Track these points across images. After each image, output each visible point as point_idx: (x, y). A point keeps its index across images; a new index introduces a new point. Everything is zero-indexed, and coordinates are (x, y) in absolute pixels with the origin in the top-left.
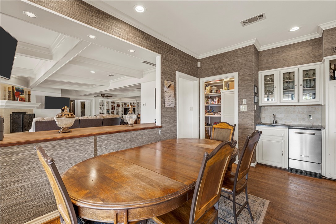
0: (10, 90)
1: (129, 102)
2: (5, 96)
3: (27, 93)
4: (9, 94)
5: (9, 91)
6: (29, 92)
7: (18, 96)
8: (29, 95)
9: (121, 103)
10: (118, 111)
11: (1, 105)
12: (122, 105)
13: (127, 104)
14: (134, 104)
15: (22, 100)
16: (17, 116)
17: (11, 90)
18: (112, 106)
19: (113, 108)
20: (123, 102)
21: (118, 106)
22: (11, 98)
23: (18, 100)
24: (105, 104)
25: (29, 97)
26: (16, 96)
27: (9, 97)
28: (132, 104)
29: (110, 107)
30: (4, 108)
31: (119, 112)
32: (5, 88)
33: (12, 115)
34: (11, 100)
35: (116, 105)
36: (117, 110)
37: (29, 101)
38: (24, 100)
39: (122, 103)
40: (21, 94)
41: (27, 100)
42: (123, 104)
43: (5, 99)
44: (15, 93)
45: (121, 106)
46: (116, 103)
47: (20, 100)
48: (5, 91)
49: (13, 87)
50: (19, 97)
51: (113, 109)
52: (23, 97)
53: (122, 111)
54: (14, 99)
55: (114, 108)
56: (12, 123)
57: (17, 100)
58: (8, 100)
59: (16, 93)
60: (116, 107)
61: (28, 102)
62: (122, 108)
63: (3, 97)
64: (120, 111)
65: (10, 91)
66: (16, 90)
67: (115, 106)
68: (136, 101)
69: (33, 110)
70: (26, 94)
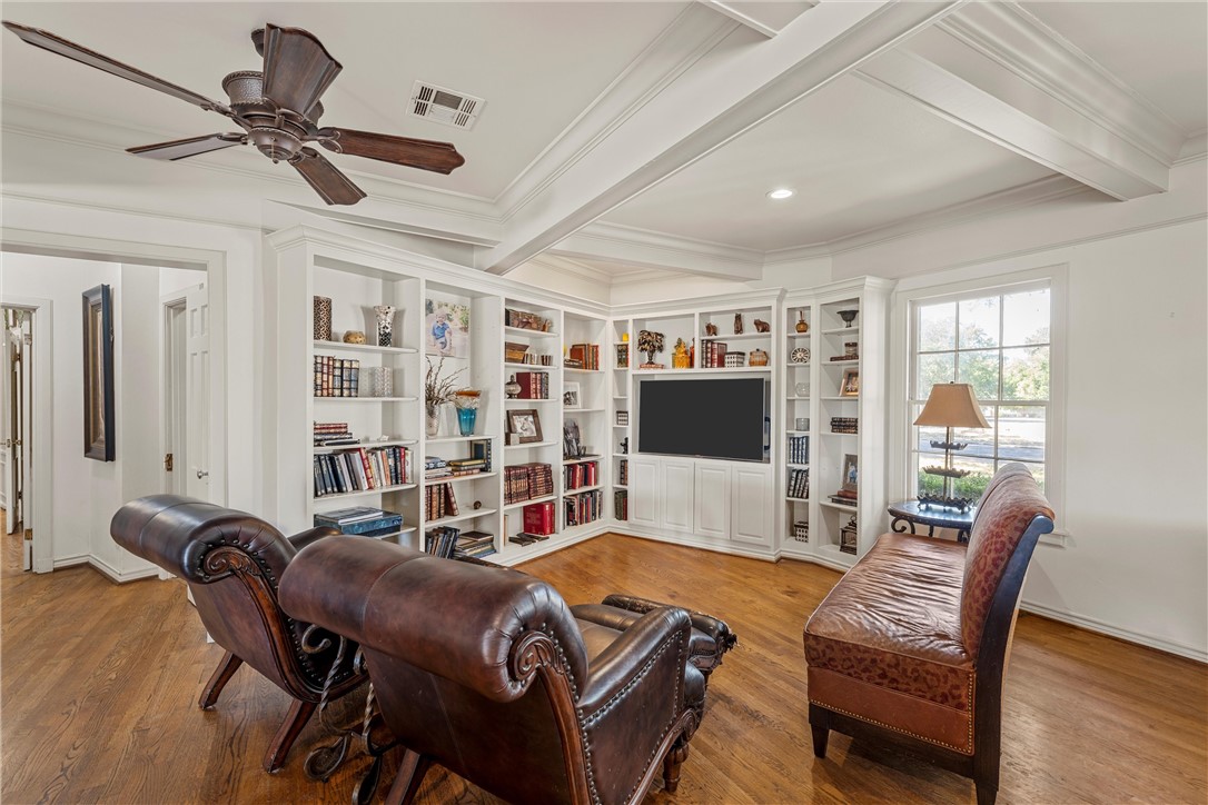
1: (697, 311)
9: (610, 327)
10: (586, 415)
12: (622, 353)
14: (750, 329)
18: (514, 351)
19: (524, 385)
20: (630, 318)
21: (582, 356)
24: (417, 329)
28: (726, 331)
29: (497, 374)
31: (595, 425)
35: (557, 344)
36: (568, 398)
39: (620, 326)
42: (632, 341)
45: (607, 358)
46: (559, 325)
51: (525, 394)
53: (621, 413)
55: (544, 379)
60: (557, 375)
62: (620, 378)
64: (596, 406)
67: (546, 360)
68: (780, 299)
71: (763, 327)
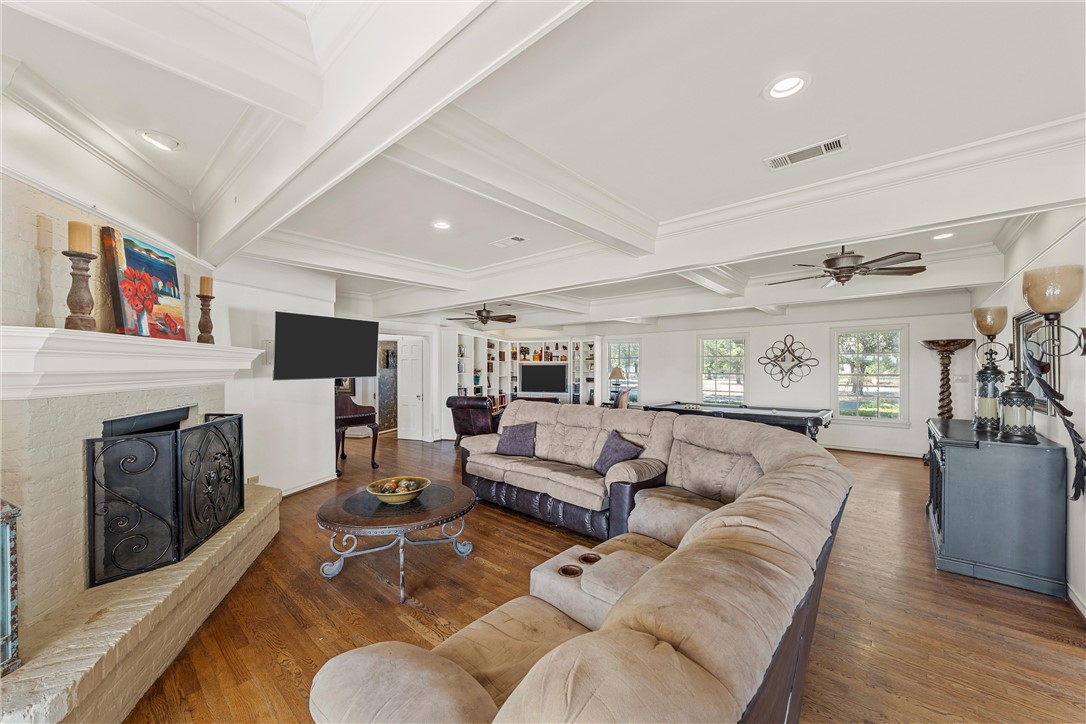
0: (86, 250)
2: (43, 298)
3: (195, 290)
4: (79, 279)
5: (78, 257)
6: (205, 282)
7: (146, 303)
8: (205, 299)
9: (510, 345)
11: (5, 375)
12: (514, 355)
13: (532, 352)
14: (560, 349)
15: (168, 329)
16: (135, 448)
17: (94, 247)
18: (488, 356)
19: (488, 367)
20: (517, 342)
21: (502, 356)
22: (96, 314)
23: (146, 330)
24: (467, 350)
25: (205, 311)
26: (133, 297)
27: (76, 303)
28: (553, 349)
29: (483, 363)
30: (26, 394)
32: (42, 225)
33: (99, 446)
34: (89, 326)
35: (495, 353)
36: (500, 372)
37: (206, 334)
38: (182, 331)
39: (513, 345)
40: (163, 293)
41: (194, 331)
42: (518, 351)
43: (40, 322)
44: (121, 277)
45: (508, 357)
46: (498, 346)
47: (155, 332)
48: (43, 250)
49: (106, 233)
50: (150, 311)
52: (173, 313)
53: (514, 378)
54: (117, 324)
55: (494, 365)
56: (100, 507)
57: (137, 332)
58: (70, 324)
59: (131, 277)
60: (497, 364)
61: (200, 340)
62: (513, 364)
63: (29, 304)
65: (88, 258)
66: (133, 257)
67: (494, 359)
68: (570, 340)
69: (221, 389)
70: (187, 295)
71: (565, 348)
